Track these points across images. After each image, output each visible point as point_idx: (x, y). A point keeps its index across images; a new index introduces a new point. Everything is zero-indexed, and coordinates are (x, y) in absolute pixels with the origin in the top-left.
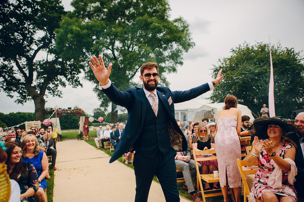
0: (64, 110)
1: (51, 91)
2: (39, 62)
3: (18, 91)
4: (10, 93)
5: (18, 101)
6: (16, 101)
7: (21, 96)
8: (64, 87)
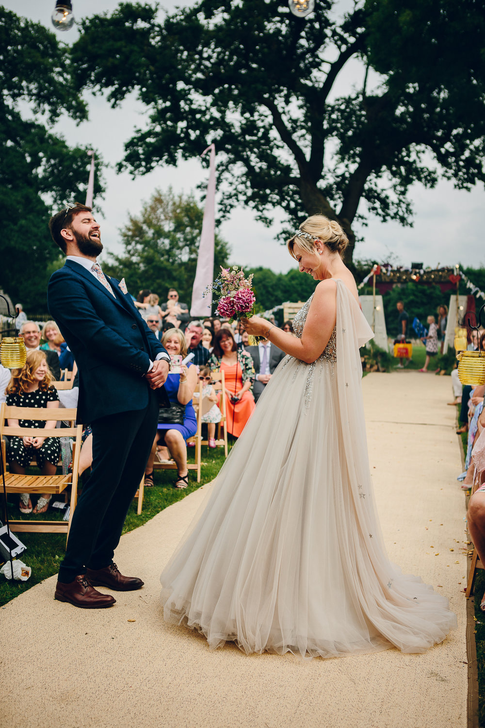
0: (398, 270)
1: (378, 204)
2: (348, 101)
3: (284, 204)
4: (265, 212)
5: (284, 236)
6: (278, 236)
7: (292, 219)
8: (429, 185)
